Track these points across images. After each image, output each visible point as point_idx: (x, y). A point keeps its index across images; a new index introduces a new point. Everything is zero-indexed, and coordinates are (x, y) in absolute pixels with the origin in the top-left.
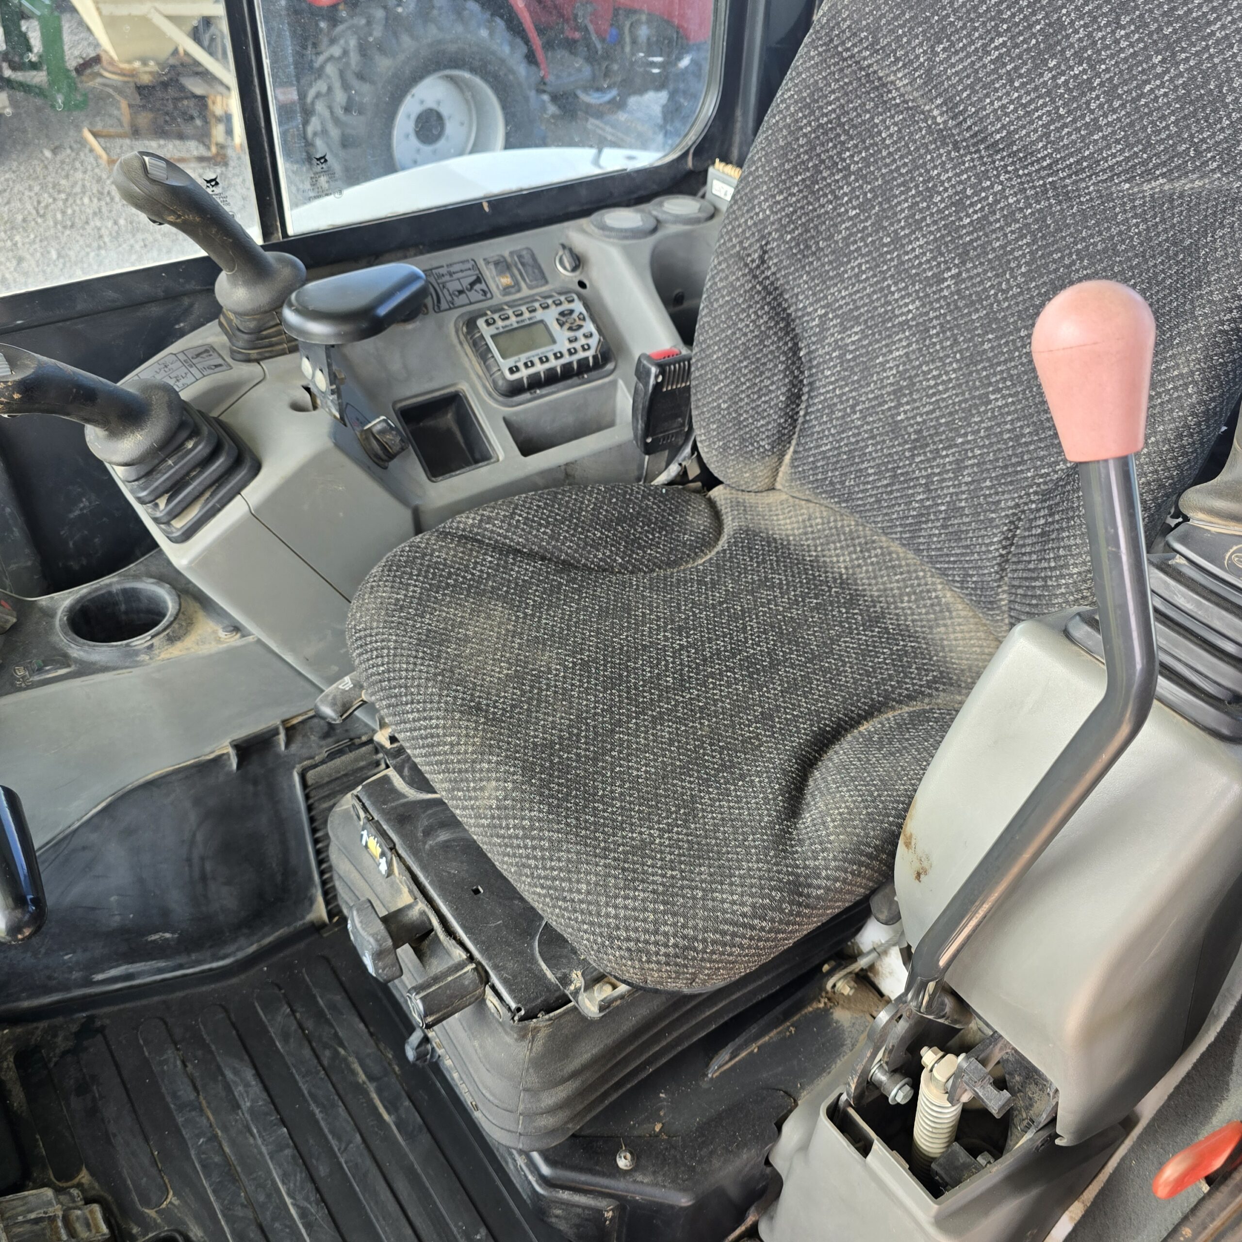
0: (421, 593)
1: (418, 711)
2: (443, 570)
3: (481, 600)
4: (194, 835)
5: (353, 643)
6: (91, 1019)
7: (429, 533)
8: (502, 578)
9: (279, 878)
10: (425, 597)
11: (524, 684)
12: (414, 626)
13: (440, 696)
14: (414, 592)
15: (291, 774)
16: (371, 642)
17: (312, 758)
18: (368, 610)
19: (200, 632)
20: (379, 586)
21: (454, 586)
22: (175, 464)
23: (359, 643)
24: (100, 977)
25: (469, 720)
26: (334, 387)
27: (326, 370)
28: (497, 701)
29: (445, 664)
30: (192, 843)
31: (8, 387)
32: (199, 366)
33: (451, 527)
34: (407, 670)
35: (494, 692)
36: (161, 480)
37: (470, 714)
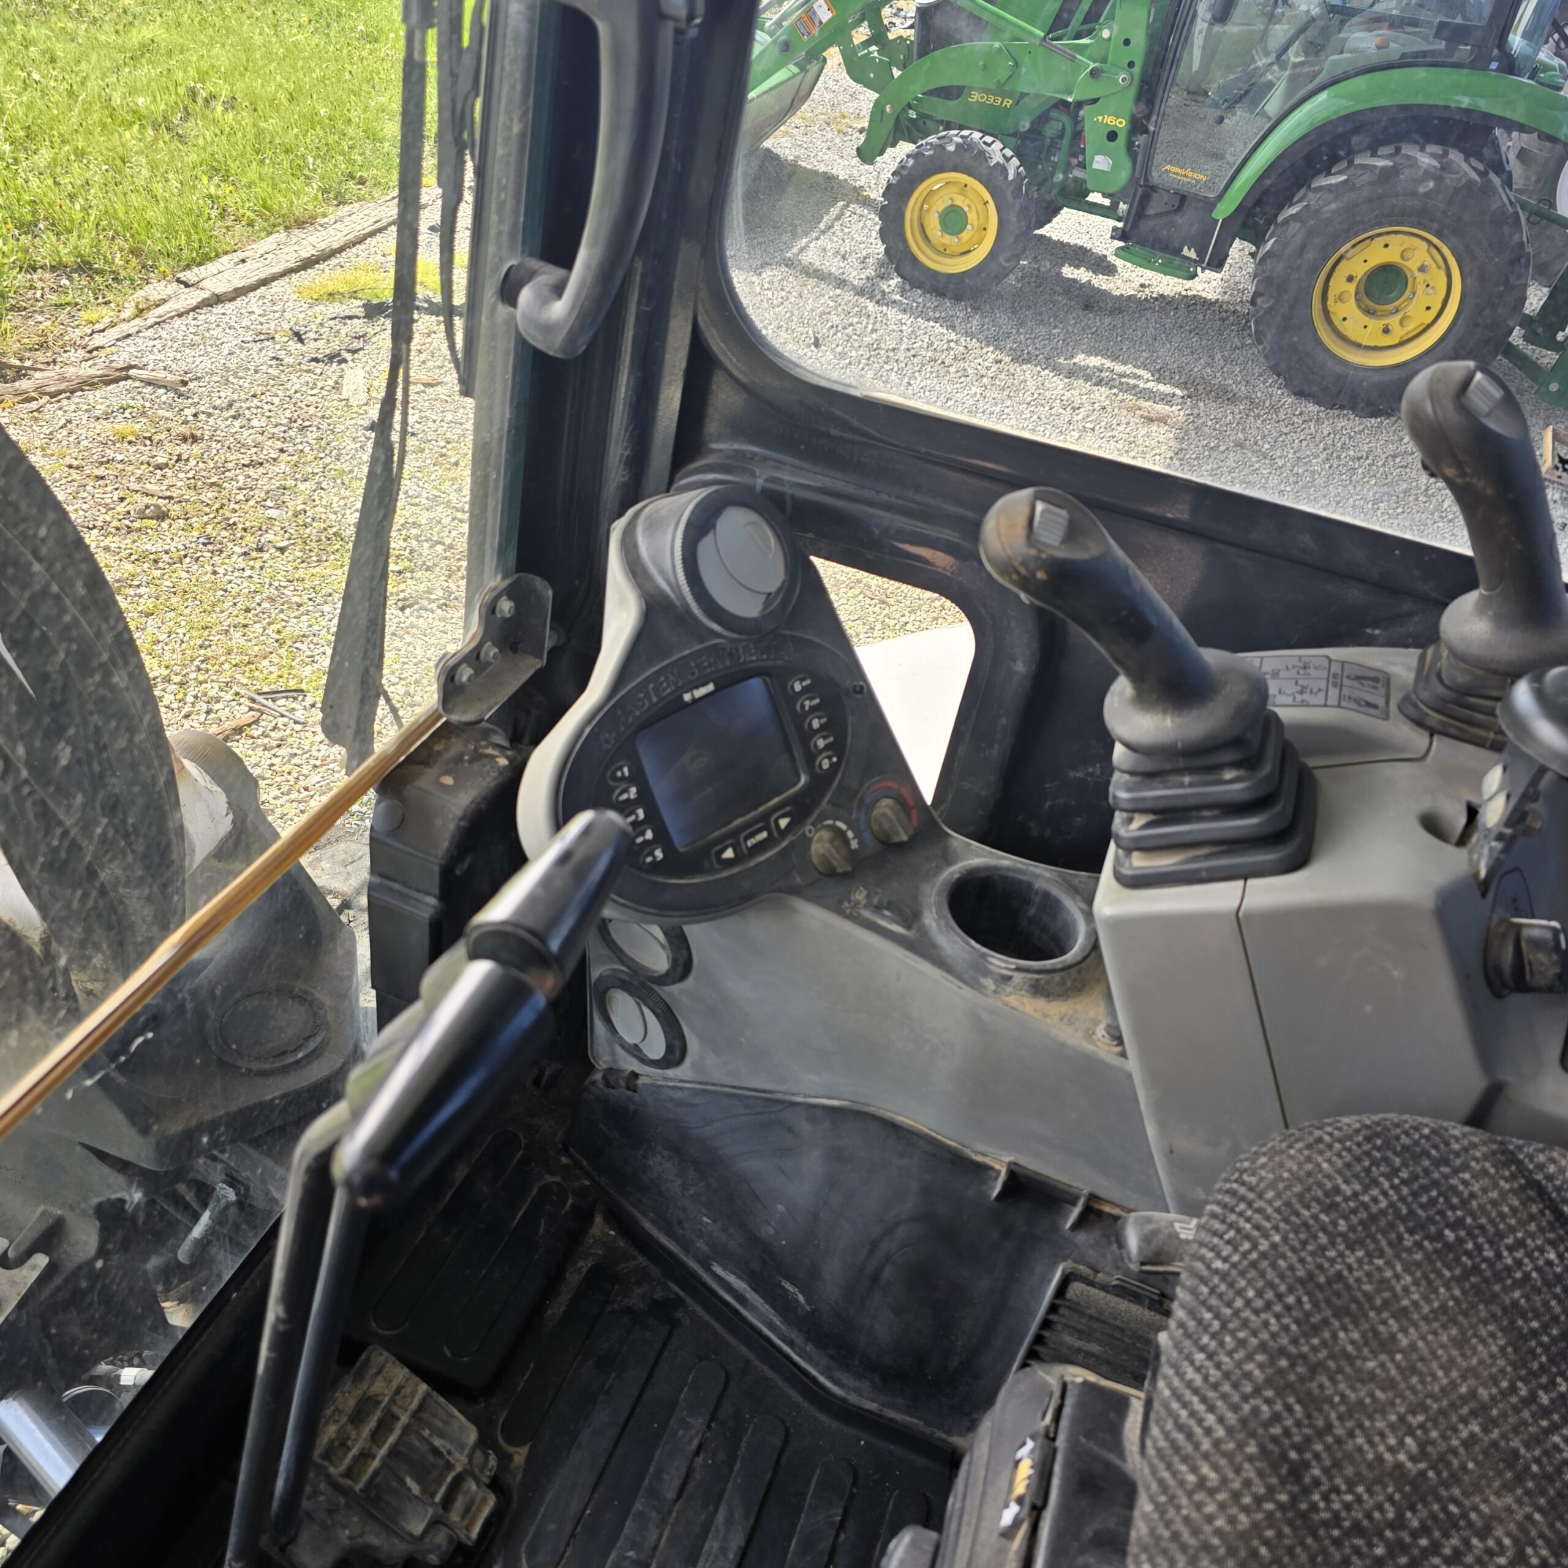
0: (1383, 1212)
1: (1206, 1378)
2: (1454, 1208)
3: (1473, 1306)
4: (898, 1224)
5: (1220, 1191)
6: (679, 1302)
7: (1486, 1136)
8: (1546, 1304)
9: (954, 1363)
10: (1383, 1223)
11: (1413, 1510)
12: (1323, 1249)
13: (1257, 1391)
14: (1375, 1200)
15: (1055, 1265)
16: (1241, 1214)
17: (1096, 1271)
18: (1281, 1165)
19: (1080, 1007)
20: (1330, 1147)
21: (1449, 1247)
22: (1191, 785)
23: (1227, 1199)
24: (719, 1270)
25: (1261, 1474)
26: (1508, 831)
27: (1514, 801)
28: (1336, 1490)
29: (1314, 1349)
30: (889, 1231)
31: (1037, 559)
32: (1345, 691)
33: (1531, 1157)
34: (1248, 1303)
35: (1350, 1471)
36: (1157, 793)
37: (1275, 1467)
